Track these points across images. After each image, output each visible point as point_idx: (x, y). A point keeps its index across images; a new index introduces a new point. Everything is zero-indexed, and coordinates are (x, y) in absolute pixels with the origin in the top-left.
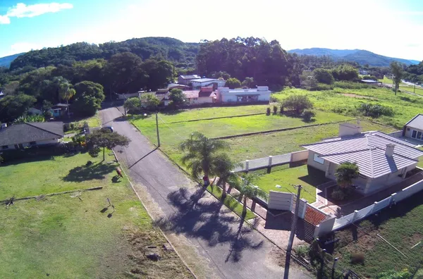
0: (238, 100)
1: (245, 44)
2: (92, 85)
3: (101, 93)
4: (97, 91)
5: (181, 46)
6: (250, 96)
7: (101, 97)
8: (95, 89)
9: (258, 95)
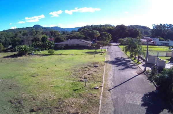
0: (161, 44)
1: (169, 27)
2: (107, 34)
3: (110, 37)
4: (109, 36)
5: (149, 30)
6: (166, 44)
7: (110, 38)
8: (108, 35)
9: (168, 43)
